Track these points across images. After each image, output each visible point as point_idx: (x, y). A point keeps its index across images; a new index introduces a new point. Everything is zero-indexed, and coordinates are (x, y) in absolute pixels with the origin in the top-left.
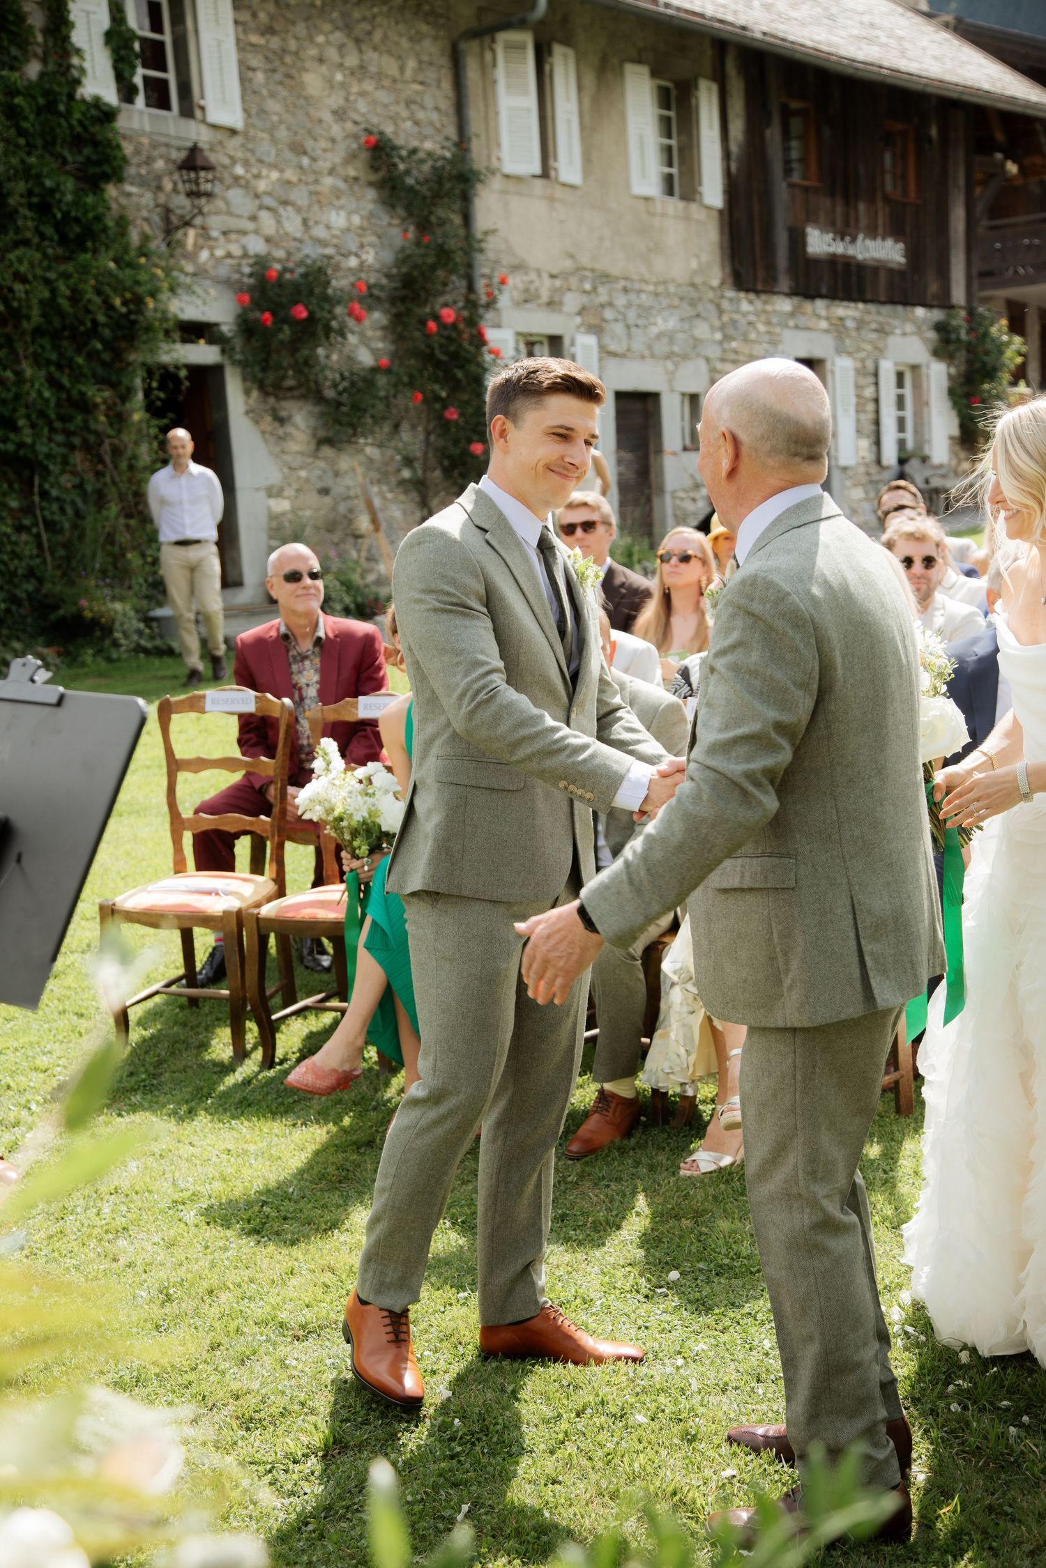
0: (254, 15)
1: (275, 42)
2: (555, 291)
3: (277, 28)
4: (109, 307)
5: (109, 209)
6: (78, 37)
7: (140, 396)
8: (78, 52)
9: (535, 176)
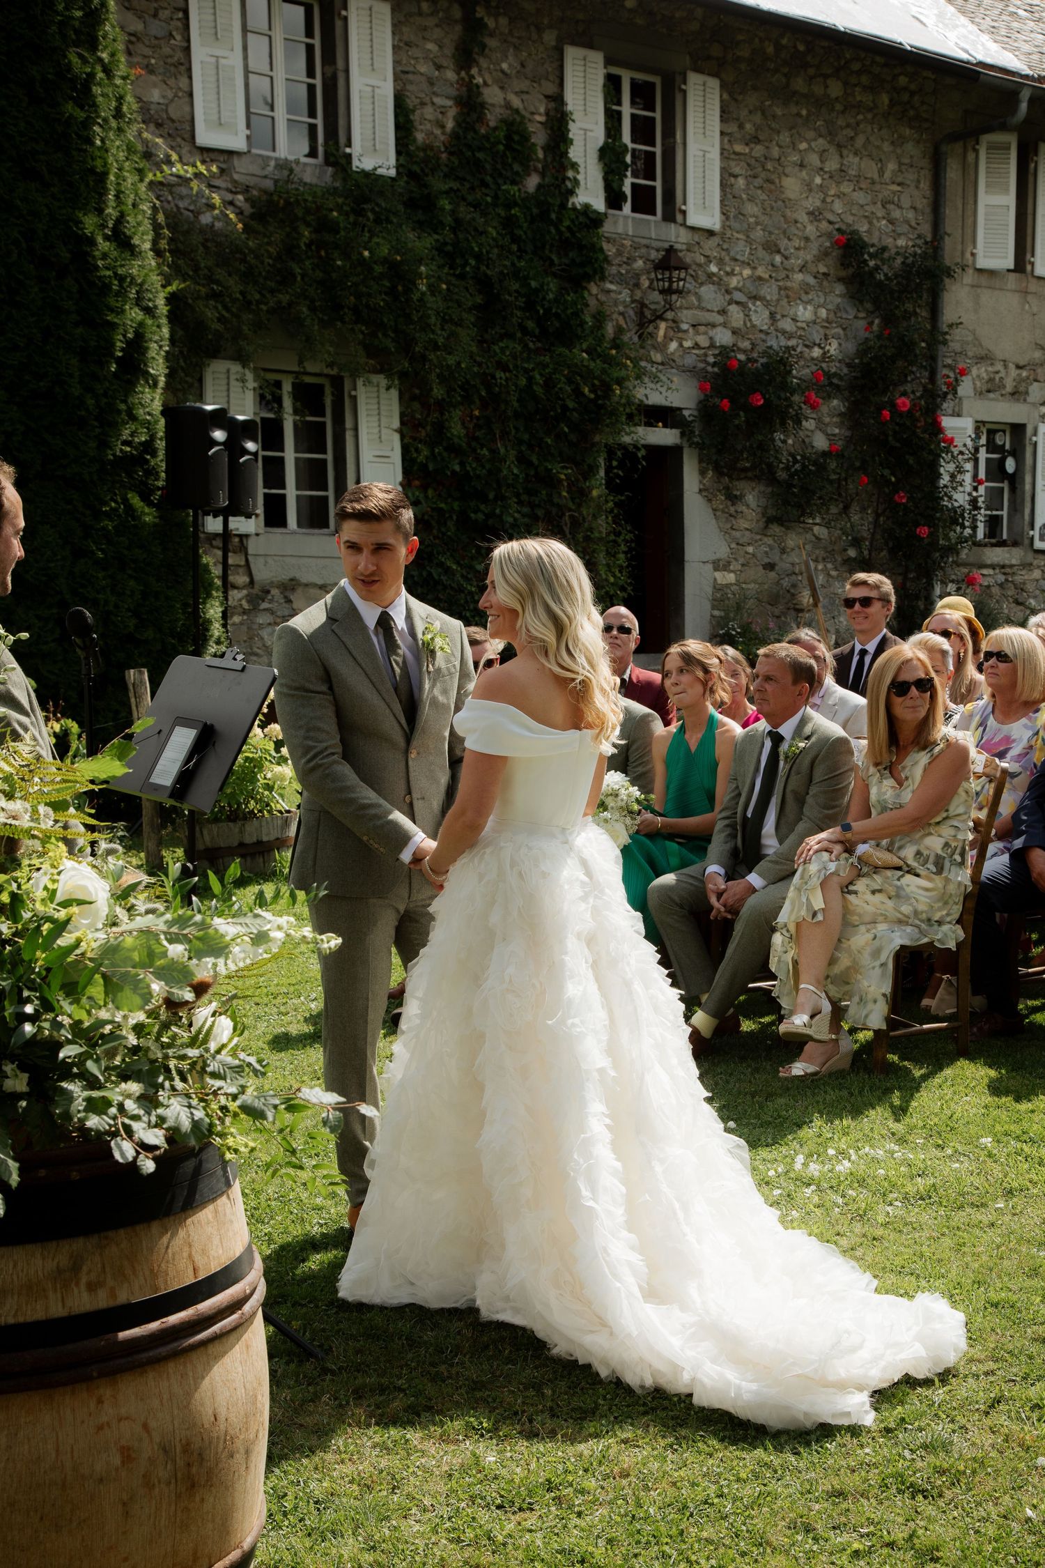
0: (741, 127)
1: (758, 150)
2: (1019, 381)
3: (761, 138)
4: (578, 393)
5: (588, 305)
6: (575, 153)
7: (602, 473)
8: (574, 166)
9: (1009, 271)
